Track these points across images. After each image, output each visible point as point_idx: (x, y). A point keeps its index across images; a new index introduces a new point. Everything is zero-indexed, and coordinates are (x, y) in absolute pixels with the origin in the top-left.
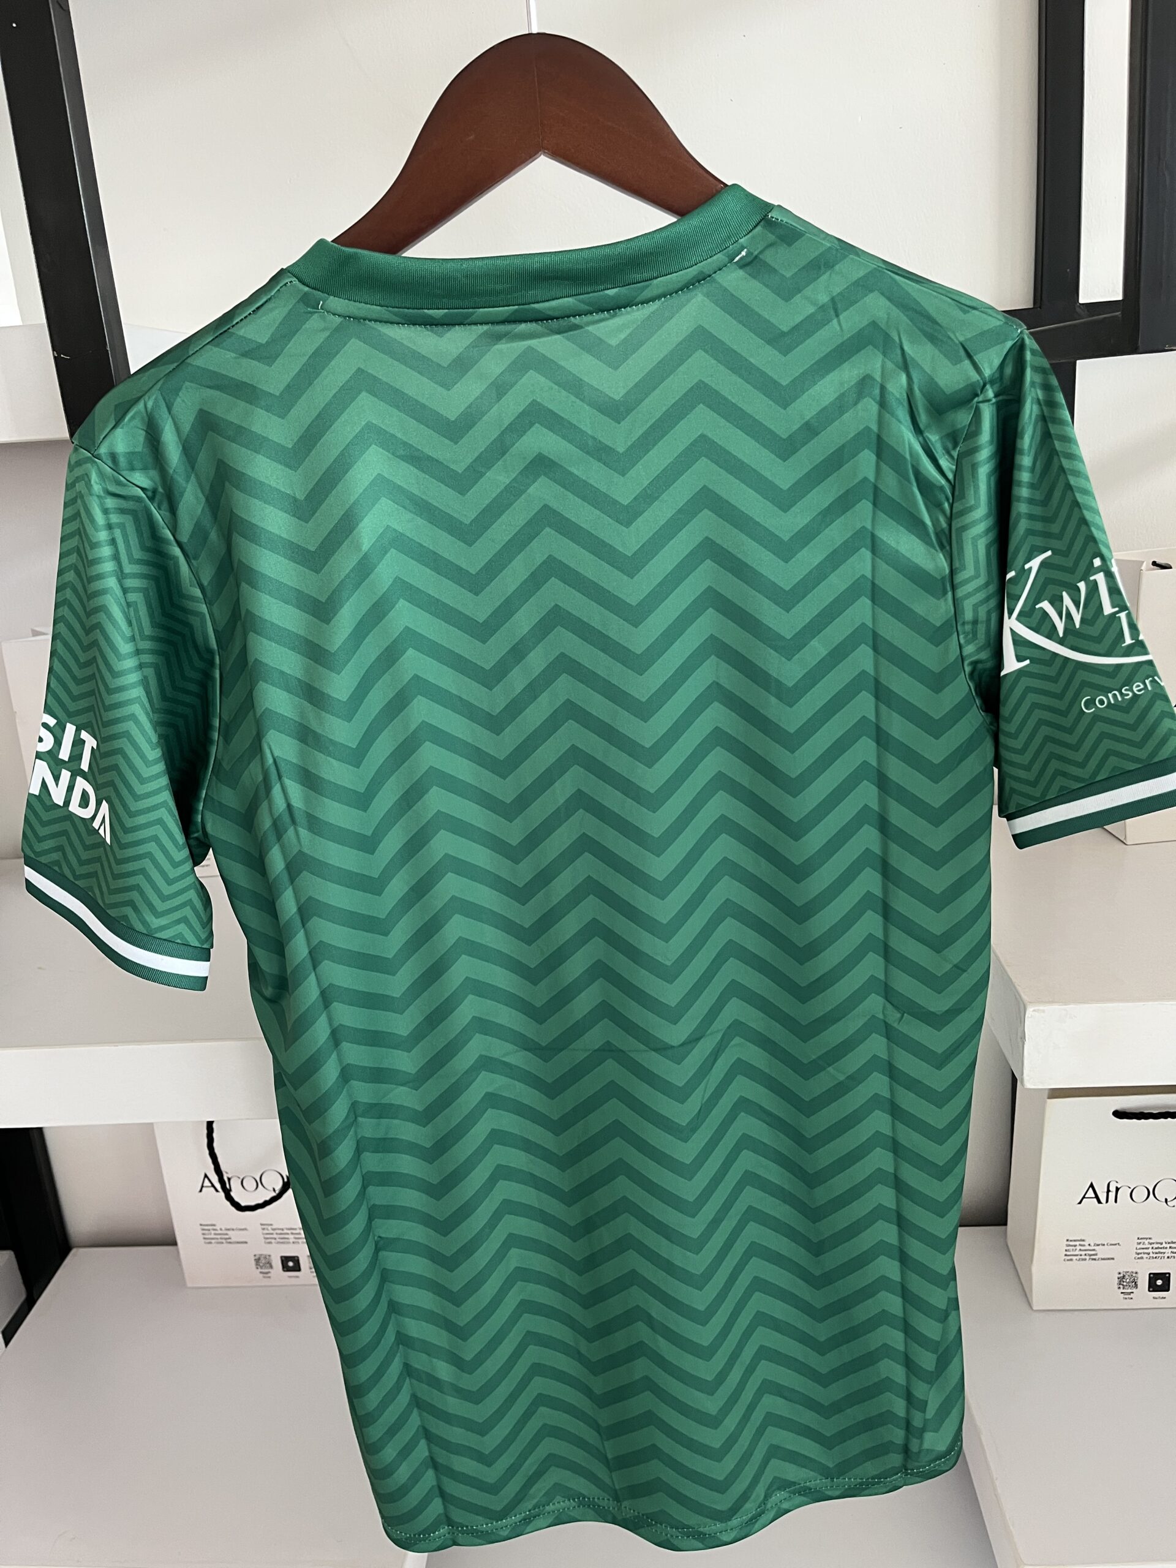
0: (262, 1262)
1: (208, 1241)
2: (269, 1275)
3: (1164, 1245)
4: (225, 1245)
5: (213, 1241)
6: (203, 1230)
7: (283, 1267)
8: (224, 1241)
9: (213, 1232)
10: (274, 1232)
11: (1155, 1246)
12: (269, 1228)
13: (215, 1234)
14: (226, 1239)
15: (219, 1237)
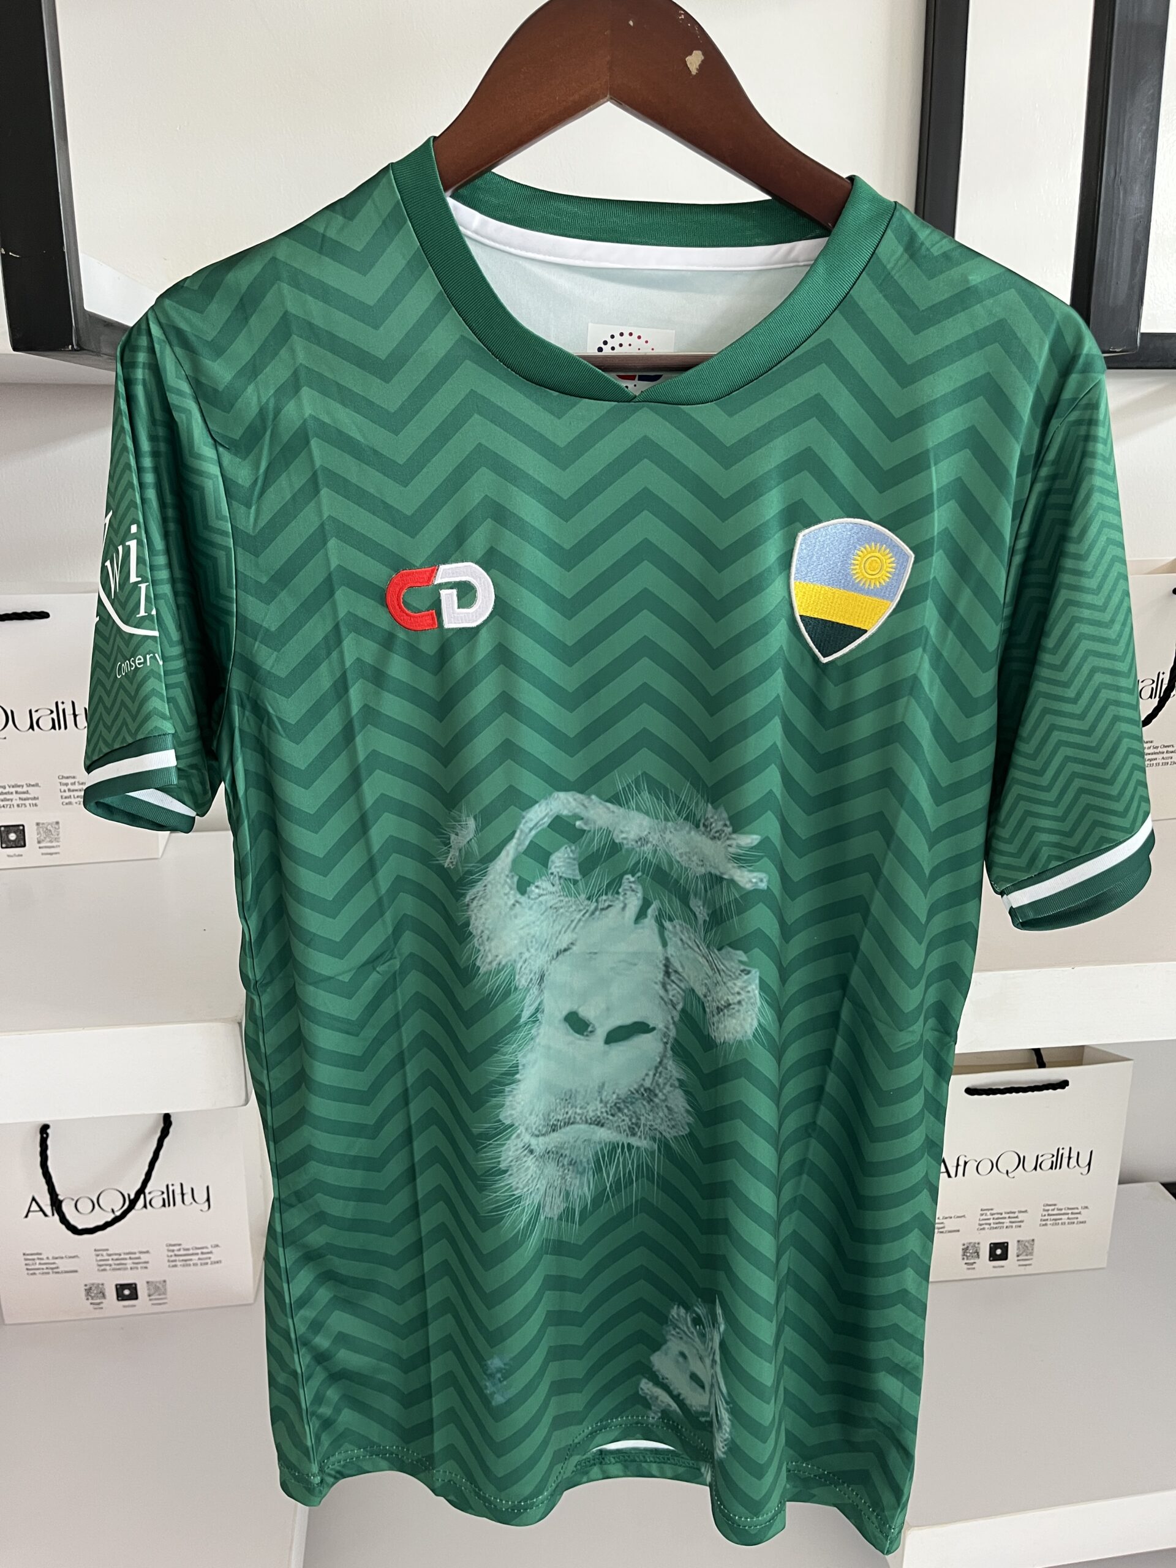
0: (94, 1292)
1: (31, 1272)
2: (101, 1306)
3: (1004, 1215)
4: (52, 1276)
5: (37, 1272)
6: (26, 1260)
7: (118, 1296)
8: (50, 1271)
9: (38, 1262)
10: (110, 1258)
11: (996, 1216)
12: (105, 1253)
13: (40, 1264)
14: (52, 1269)
15: (44, 1267)
